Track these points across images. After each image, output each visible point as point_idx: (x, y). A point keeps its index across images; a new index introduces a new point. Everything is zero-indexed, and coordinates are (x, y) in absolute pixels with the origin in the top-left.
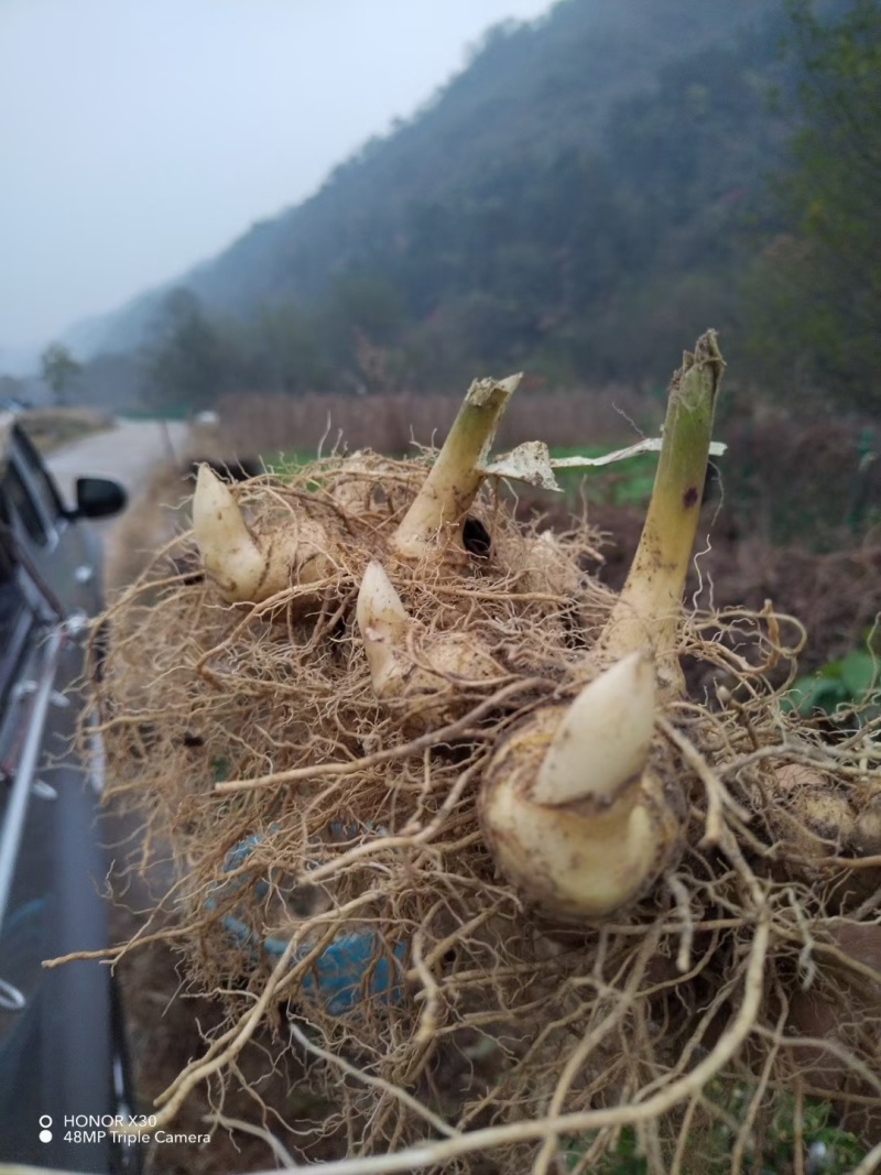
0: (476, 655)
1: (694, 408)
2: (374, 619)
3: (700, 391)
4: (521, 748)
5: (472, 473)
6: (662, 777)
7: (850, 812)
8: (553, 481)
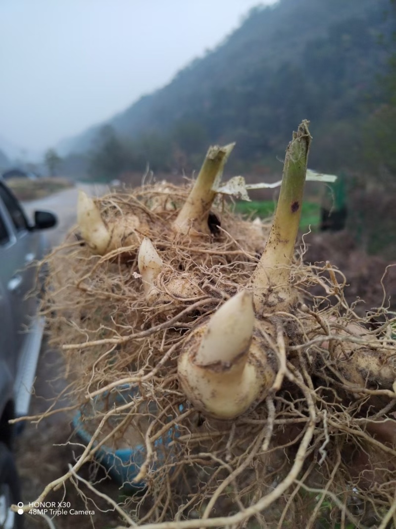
0: (191, 284)
1: (296, 161)
2: (145, 266)
3: (299, 152)
4: (198, 334)
5: (210, 192)
6: (266, 351)
7: (379, 364)
8: (247, 196)
